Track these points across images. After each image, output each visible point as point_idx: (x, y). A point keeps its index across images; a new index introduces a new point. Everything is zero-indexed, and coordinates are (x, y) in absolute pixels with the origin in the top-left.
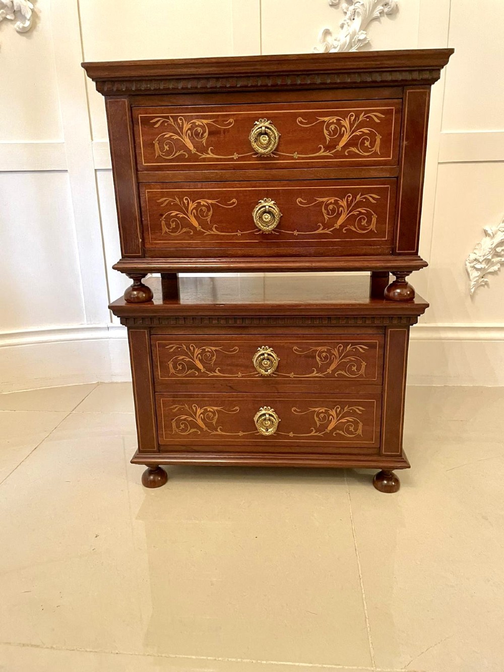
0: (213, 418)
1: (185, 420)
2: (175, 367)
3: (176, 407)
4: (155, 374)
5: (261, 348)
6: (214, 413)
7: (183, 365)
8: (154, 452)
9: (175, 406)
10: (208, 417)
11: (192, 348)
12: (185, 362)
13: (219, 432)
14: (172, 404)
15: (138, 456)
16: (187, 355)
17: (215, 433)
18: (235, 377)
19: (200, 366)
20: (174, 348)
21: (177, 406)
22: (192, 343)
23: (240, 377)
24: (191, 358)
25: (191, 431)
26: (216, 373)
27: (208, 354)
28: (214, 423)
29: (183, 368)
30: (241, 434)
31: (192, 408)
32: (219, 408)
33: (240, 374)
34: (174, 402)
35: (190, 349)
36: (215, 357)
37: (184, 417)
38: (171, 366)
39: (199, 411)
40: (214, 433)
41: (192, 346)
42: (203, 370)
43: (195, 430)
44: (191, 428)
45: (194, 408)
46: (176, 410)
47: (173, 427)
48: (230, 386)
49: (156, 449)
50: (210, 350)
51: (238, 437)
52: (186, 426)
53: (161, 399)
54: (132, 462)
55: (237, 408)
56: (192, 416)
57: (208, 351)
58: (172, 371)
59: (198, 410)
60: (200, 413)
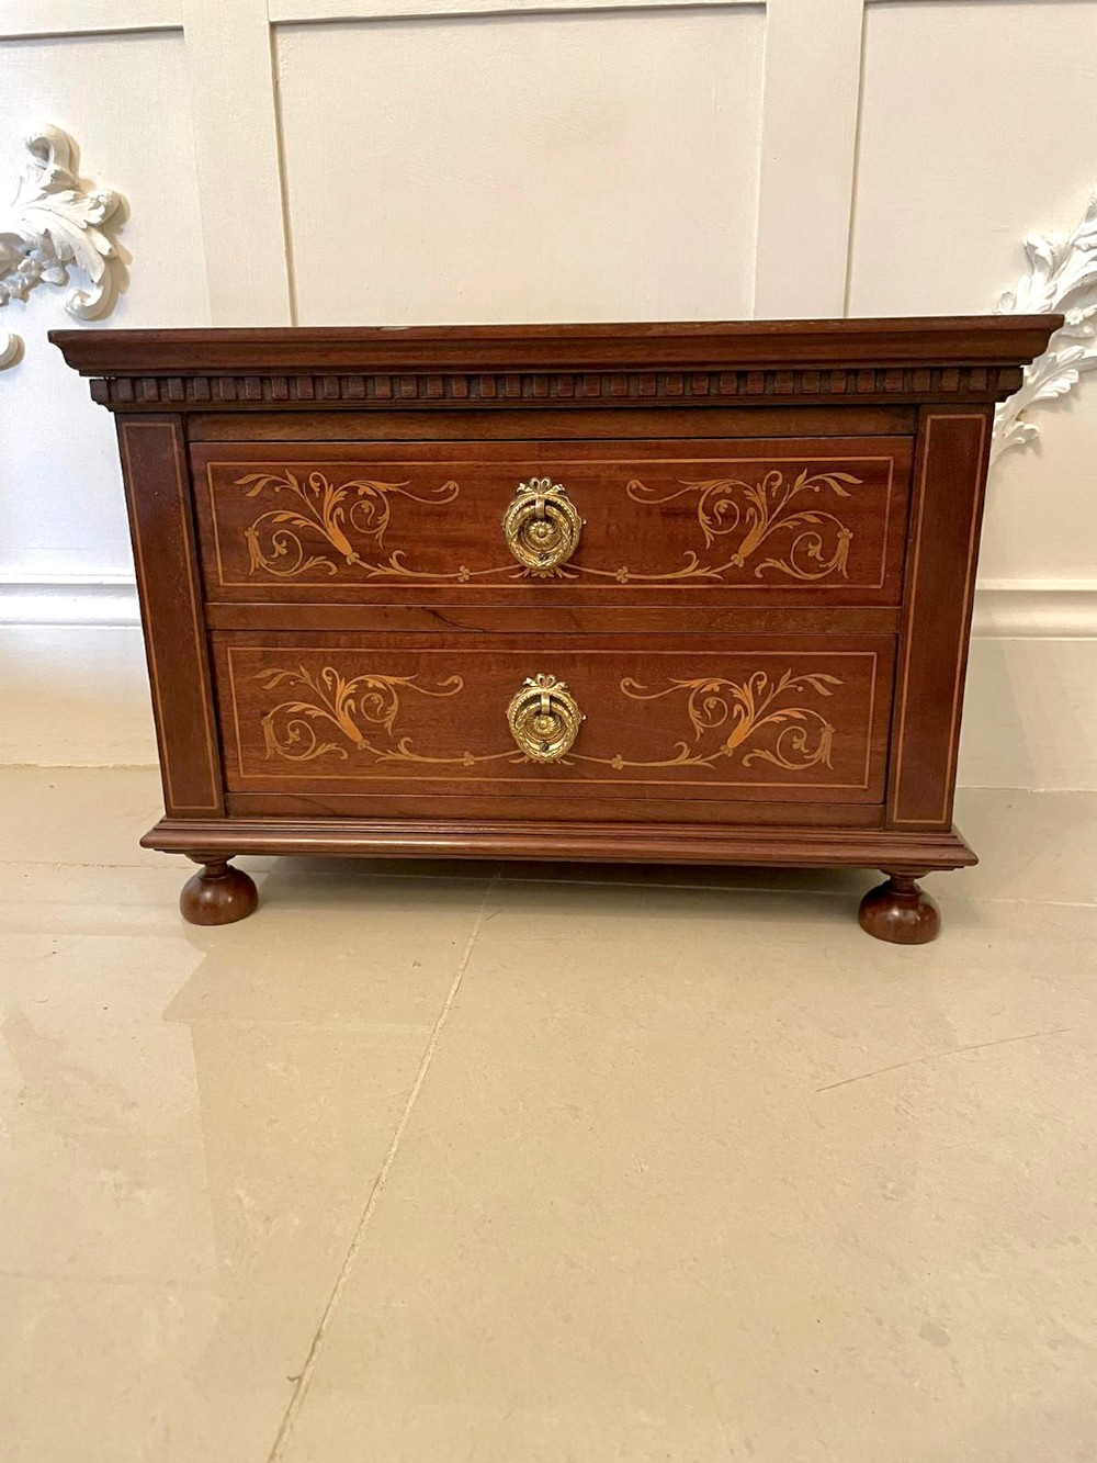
0: (384, 709)
1: (301, 715)
2: (267, 550)
3: (274, 675)
4: (208, 568)
5: (527, 485)
6: (386, 695)
7: (289, 539)
8: (211, 815)
9: (269, 672)
10: (370, 709)
11: (315, 486)
12: (296, 530)
13: (404, 754)
14: (259, 665)
15: (164, 826)
16: (300, 507)
17: (391, 756)
18: (449, 581)
19: (342, 544)
20: (263, 482)
21: (276, 671)
22: (314, 469)
23: (465, 582)
24: (314, 520)
25: (319, 752)
26: (390, 566)
27: (366, 505)
28: (389, 725)
29: (292, 550)
30: (469, 760)
31: (321, 678)
32: (400, 681)
33: (465, 573)
34: (267, 660)
35: (310, 491)
36: (386, 516)
37: (299, 707)
38: (254, 544)
39: (344, 689)
40: (388, 758)
41: (317, 479)
42: (352, 557)
43: (332, 746)
44: (320, 742)
45: (328, 679)
46: (272, 684)
47: (267, 739)
48: (434, 613)
49: (215, 808)
50: (370, 492)
51: (461, 770)
52: (305, 735)
53: (229, 649)
54: (144, 844)
55: (455, 679)
56: (321, 705)
57: (365, 496)
58: (258, 559)
59: (341, 686)
60: (344, 695)
